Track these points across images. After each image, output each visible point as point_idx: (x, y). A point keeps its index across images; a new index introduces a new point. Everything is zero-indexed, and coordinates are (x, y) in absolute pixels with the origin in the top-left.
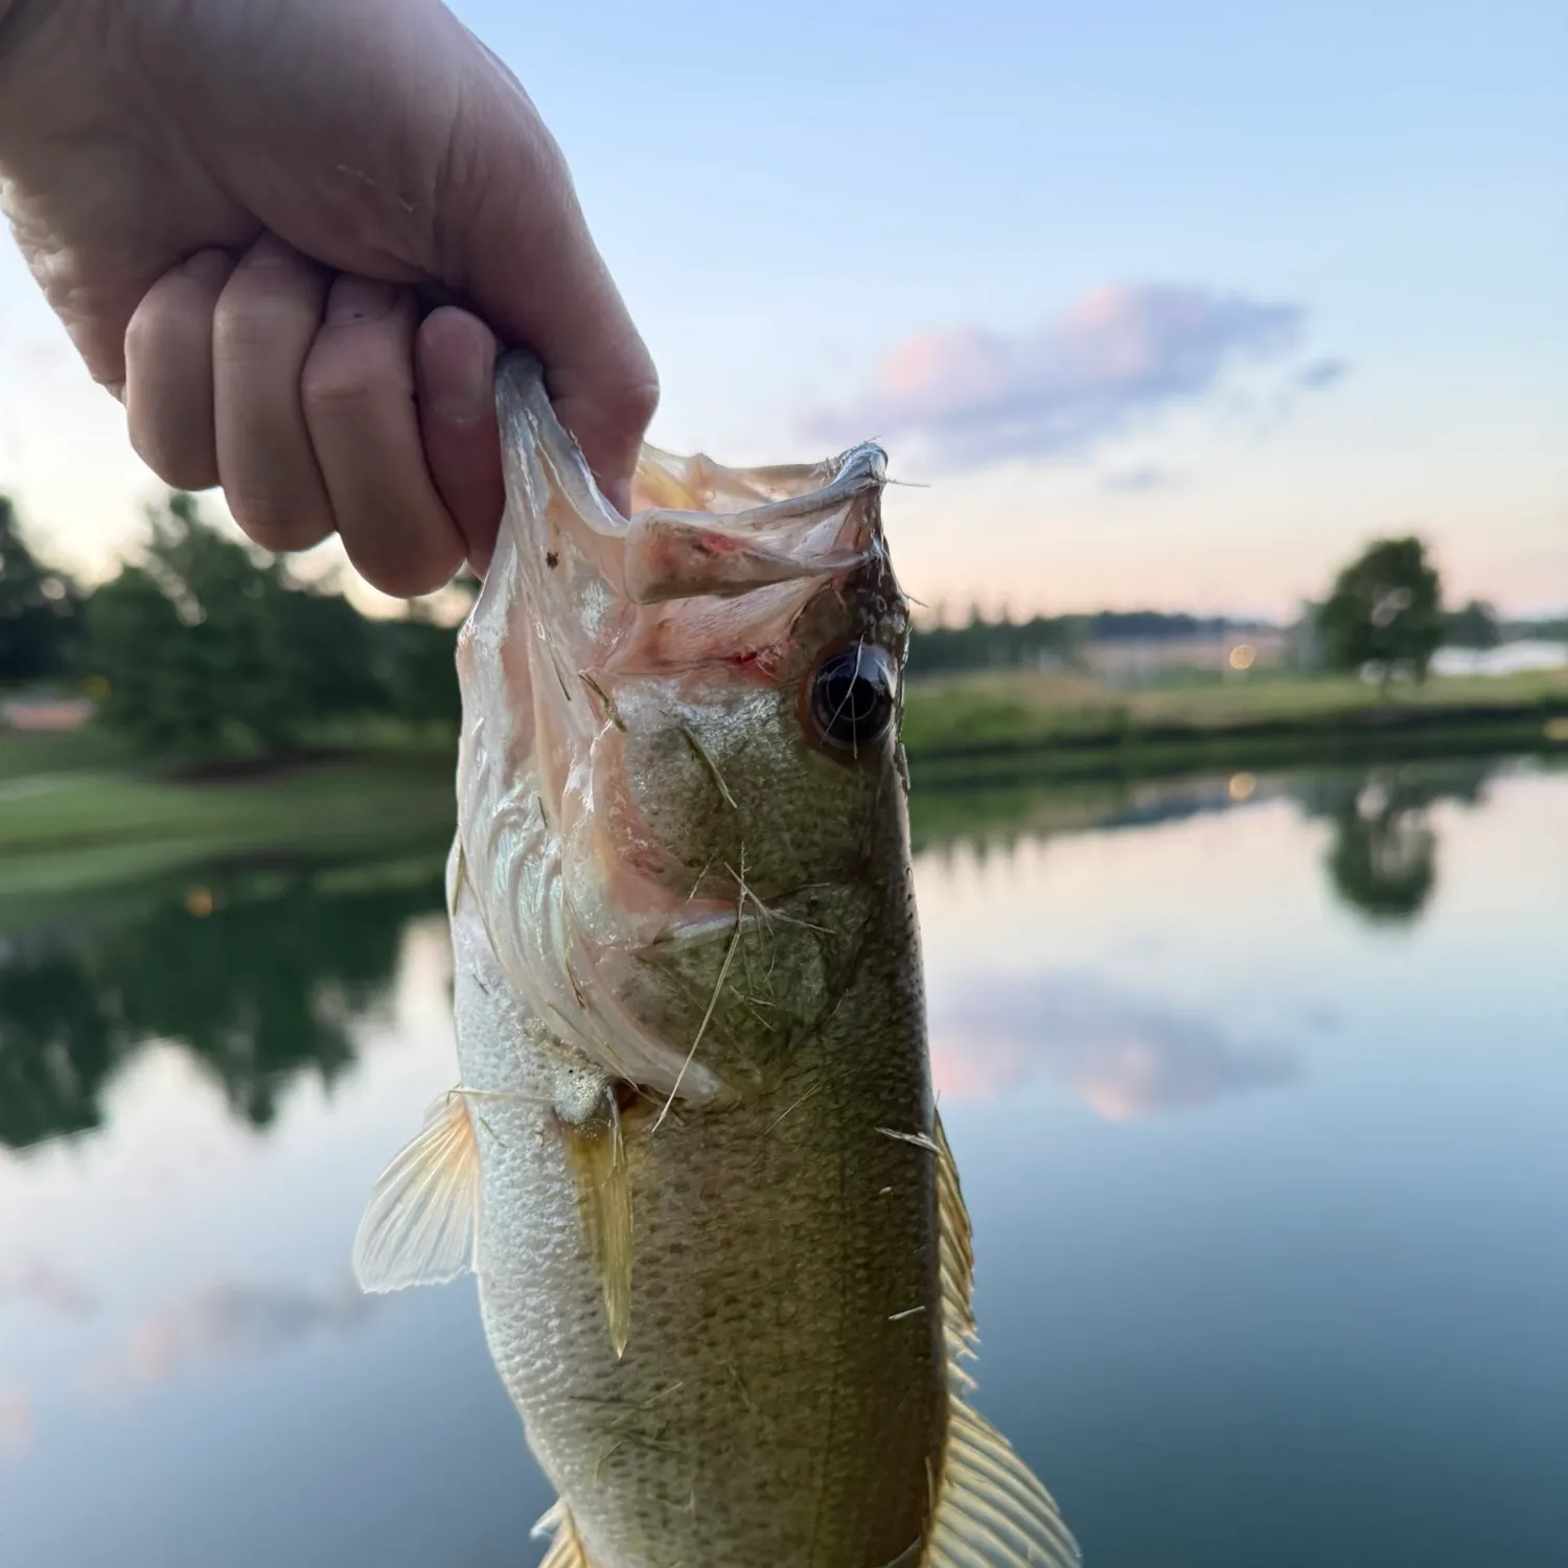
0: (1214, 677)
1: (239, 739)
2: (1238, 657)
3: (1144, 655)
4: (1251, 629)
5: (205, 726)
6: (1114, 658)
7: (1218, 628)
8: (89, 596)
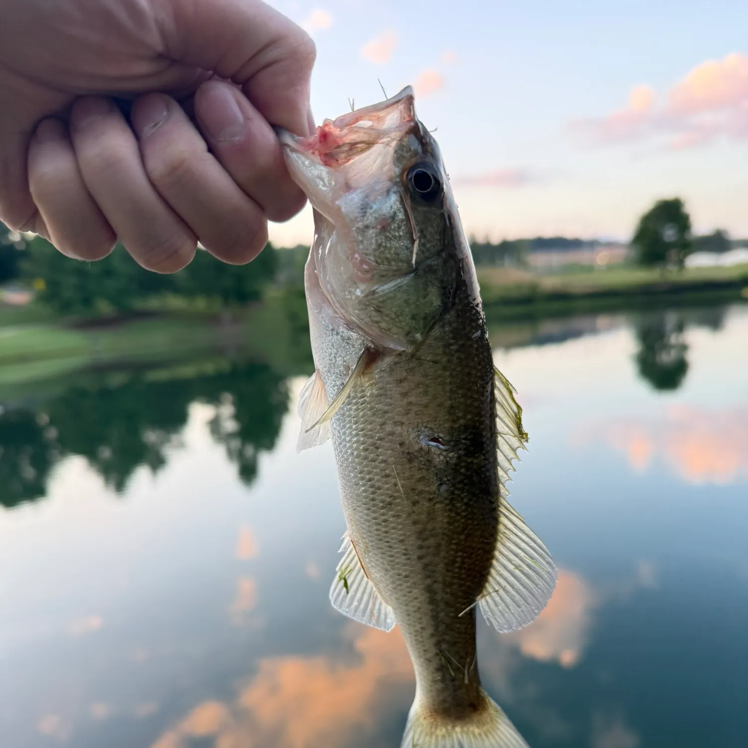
0: (589, 269)
1: (104, 307)
2: (601, 258)
3: (555, 259)
4: (610, 245)
5: (87, 301)
6: (540, 260)
7: (593, 244)
8: (32, 239)
